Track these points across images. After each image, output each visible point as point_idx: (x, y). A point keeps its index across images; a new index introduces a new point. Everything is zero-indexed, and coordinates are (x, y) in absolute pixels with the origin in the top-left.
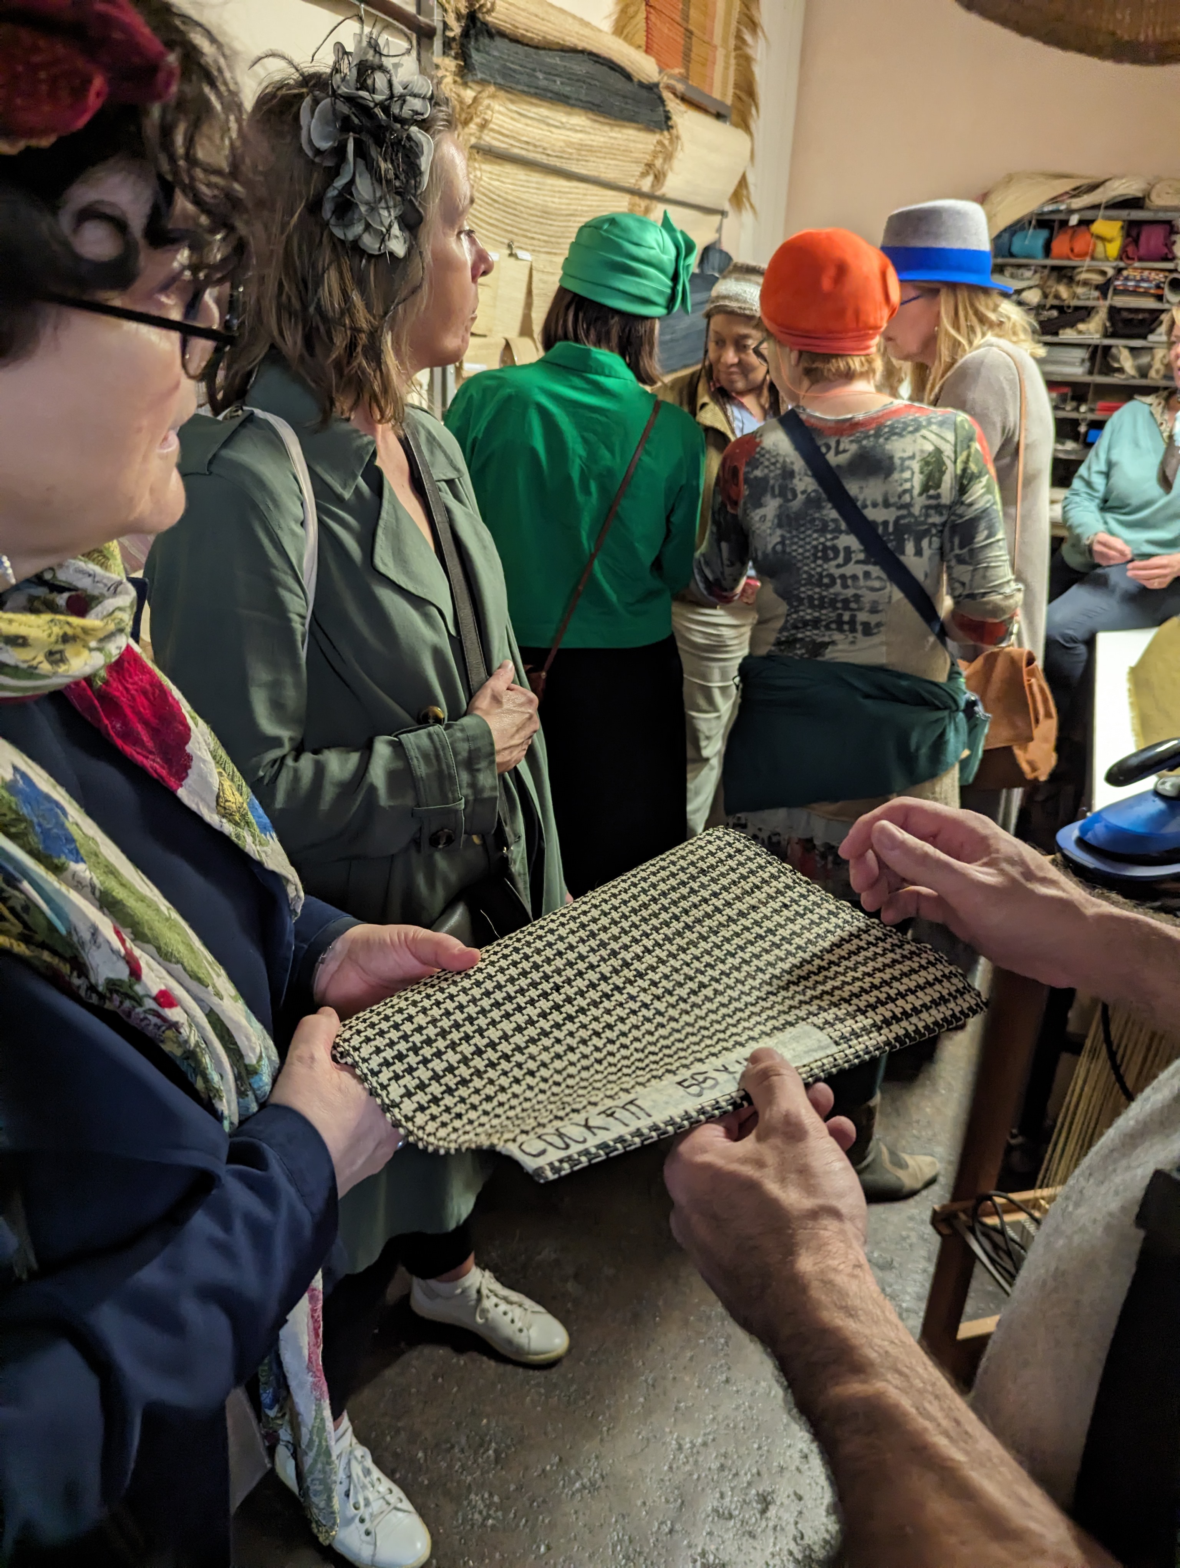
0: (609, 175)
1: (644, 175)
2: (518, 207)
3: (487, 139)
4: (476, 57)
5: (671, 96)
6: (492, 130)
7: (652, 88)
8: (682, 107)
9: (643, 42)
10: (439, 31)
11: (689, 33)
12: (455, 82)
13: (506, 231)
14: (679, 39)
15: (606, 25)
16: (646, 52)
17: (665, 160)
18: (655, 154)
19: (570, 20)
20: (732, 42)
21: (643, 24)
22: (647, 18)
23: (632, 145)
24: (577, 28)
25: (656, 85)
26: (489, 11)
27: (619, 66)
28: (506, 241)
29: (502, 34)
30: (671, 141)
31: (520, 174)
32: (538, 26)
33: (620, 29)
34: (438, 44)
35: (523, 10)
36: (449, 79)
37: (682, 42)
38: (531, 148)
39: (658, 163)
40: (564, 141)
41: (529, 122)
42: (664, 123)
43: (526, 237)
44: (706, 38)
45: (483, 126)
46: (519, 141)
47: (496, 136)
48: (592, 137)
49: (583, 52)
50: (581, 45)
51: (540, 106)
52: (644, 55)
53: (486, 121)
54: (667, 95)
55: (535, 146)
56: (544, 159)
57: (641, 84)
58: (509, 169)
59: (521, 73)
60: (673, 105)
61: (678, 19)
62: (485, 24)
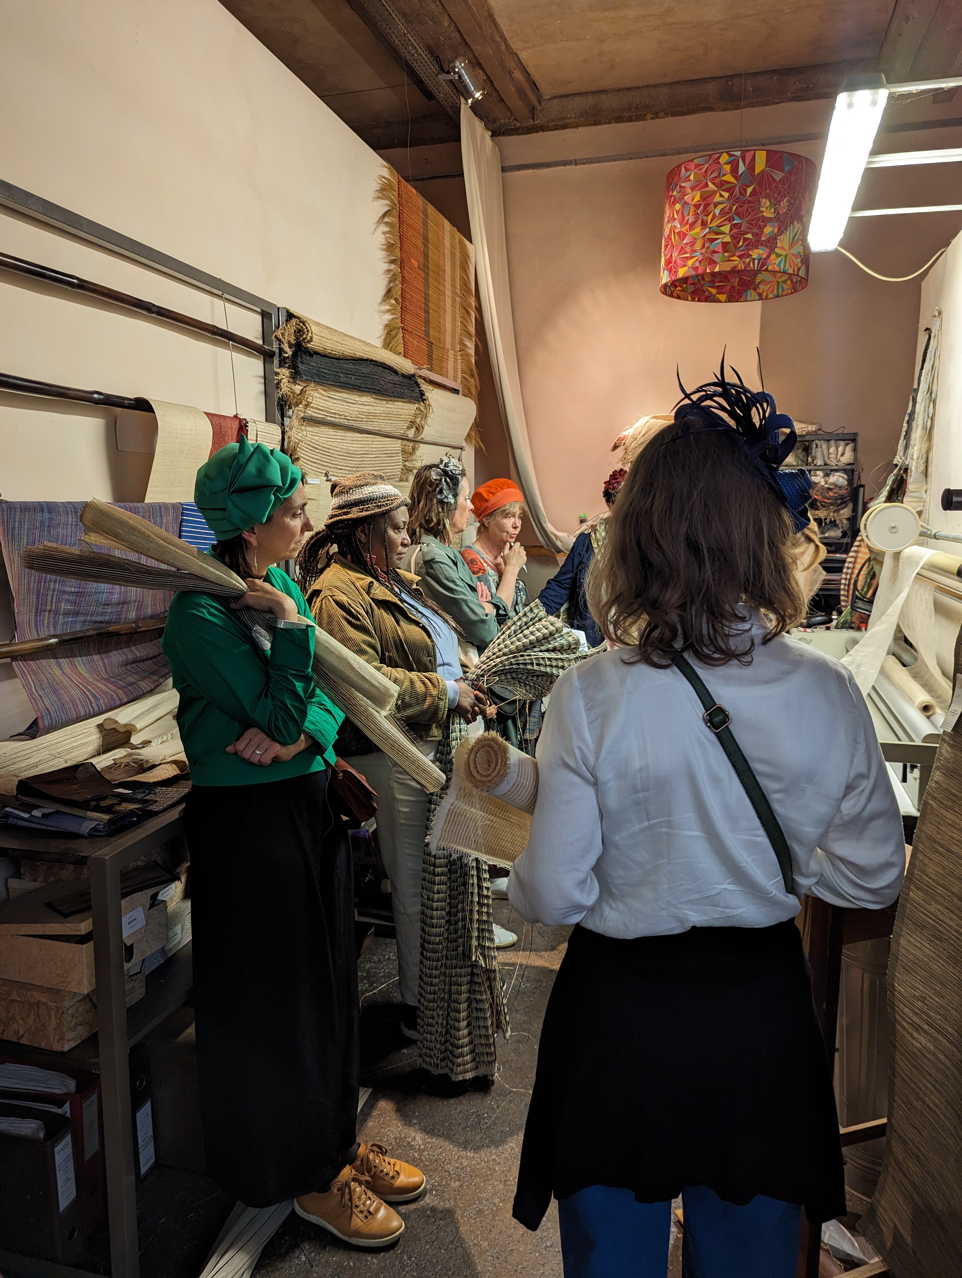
0: (387, 429)
1: (409, 428)
2: (330, 451)
3: (309, 412)
4: (301, 367)
5: (423, 381)
6: (312, 407)
7: (411, 377)
8: (430, 388)
9: (402, 350)
10: (277, 354)
11: (430, 344)
12: (289, 382)
13: (323, 465)
14: (424, 347)
15: (379, 343)
16: (404, 356)
17: (422, 418)
18: (416, 416)
19: (358, 343)
20: (458, 347)
21: (401, 341)
22: (403, 337)
23: (401, 411)
24: (362, 347)
25: (414, 375)
26: (309, 342)
27: (390, 367)
28: (324, 472)
29: (317, 353)
30: (425, 408)
31: (331, 432)
32: (339, 348)
33: (387, 345)
34: (276, 361)
35: (330, 340)
36: (285, 380)
37: (427, 349)
38: (337, 416)
39: (418, 420)
40: (358, 411)
41: (335, 401)
42: (421, 397)
43: (337, 468)
44: (441, 346)
45: (307, 406)
46: (330, 413)
47: (315, 410)
48: (376, 408)
49: (367, 360)
50: (366, 356)
51: (343, 392)
52: (404, 358)
53: (308, 402)
54: (420, 381)
55: (340, 415)
56: (345, 422)
57: (403, 376)
58: (324, 429)
59: (330, 375)
60: (425, 387)
61: (423, 336)
62: (307, 348)
